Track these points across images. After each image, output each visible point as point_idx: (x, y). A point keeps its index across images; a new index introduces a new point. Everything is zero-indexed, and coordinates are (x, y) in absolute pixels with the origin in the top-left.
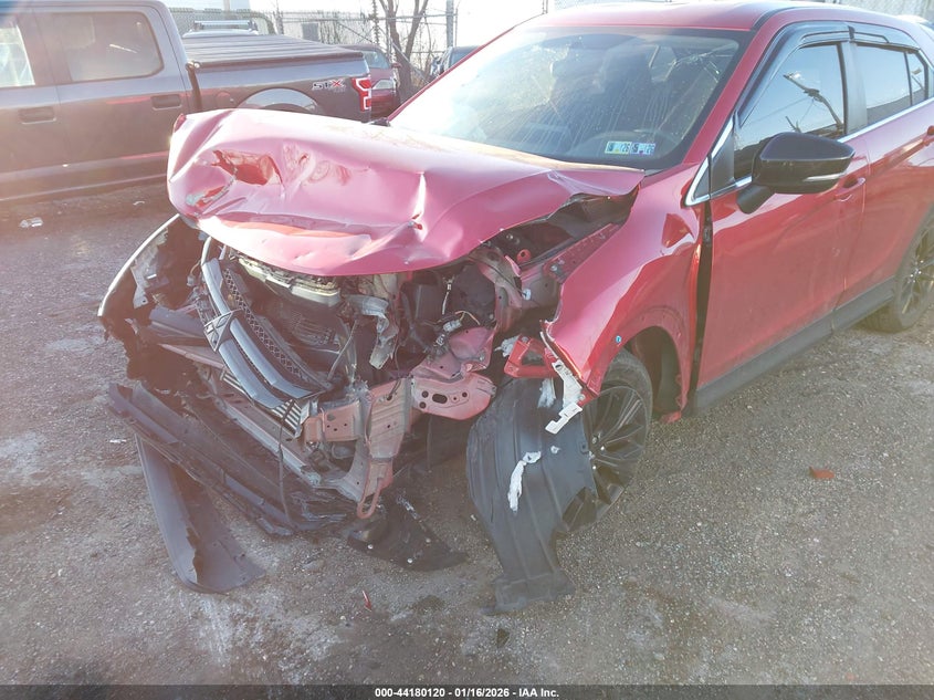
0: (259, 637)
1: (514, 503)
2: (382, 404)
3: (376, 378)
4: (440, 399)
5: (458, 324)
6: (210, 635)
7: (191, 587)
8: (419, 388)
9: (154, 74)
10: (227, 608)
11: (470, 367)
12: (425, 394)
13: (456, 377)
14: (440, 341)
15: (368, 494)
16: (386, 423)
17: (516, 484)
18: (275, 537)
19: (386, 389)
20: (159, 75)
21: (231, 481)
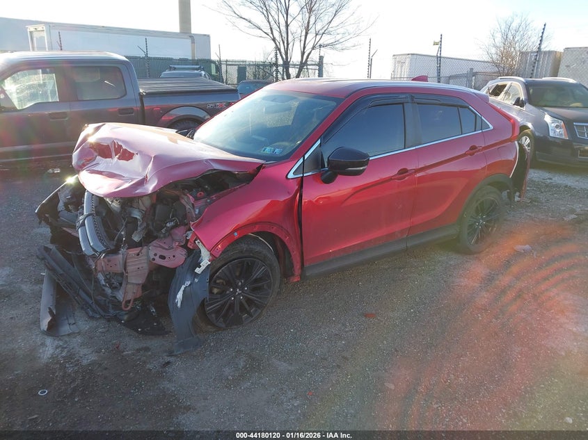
0: (64, 354)
1: (179, 305)
2: (133, 257)
3: (133, 245)
4: (163, 257)
5: (172, 223)
6: (44, 352)
7: (44, 333)
8: (153, 251)
9: (121, 97)
10: (56, 342)
11: (177, 243)
12: (155, 255)
13: (171, 248)
14: (163, 231)
15: (128, 298)
16: (137, 267)
17: (180, 296)
18: (92, 318)
19: (137, 250)
20: (124, 98)
21: (81, 293)
